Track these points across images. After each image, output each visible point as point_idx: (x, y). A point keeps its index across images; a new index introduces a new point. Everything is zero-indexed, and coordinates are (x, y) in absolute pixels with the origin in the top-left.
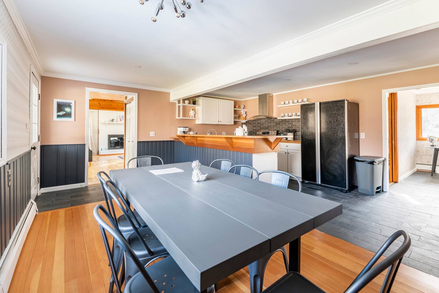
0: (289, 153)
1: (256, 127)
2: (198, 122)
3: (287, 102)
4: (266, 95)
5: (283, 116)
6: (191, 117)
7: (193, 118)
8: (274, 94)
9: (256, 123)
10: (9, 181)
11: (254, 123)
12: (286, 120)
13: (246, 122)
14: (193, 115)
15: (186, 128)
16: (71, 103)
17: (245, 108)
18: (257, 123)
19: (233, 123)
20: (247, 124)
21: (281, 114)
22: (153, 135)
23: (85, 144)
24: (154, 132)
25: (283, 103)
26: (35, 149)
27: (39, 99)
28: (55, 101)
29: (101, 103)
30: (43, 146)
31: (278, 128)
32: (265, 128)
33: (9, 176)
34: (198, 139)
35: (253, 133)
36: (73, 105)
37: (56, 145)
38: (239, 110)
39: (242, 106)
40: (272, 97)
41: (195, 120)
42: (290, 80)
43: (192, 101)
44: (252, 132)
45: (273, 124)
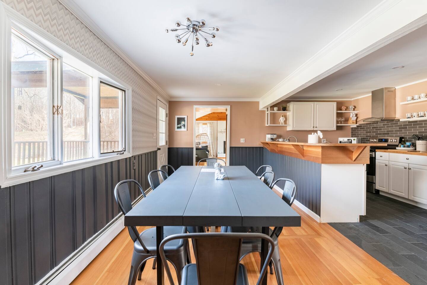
0: (410, 169)
1: (371, 132)
2: (289, 128)
3: (416, 97)
4: (382, 90)
5: (409, 116)
6: (281, 124)
7: (283, 125)
8: (396, 88)
9: (371, 128)
10: (134, 166)
11: (368, 128)
12: (416, 121)
13: (358, 126)
14: (283, 121)
15: (273, 135)
16: (185, 118)
17: (356, 109)
18: (373, 128)
19: (335, 128)
20: (358, 129)
21: (407, 114)
22: (243, 141)
23: (193, 148)
24: (244, 139)
25: (409, 98)
26: (160, 150)
27: (167, 117)
28: (177, 117)
29: (219, 115)
30: (170, 148)
31: (403, 133)
32: (383, 134)
33: (134, 163)
34: (279, 146)
35: (366, 141)
36: (186, 119)
37: (181, 148)
38: (345, 113)
39: (351, 107)
40: (394, 92)
41: (287, 126)
42: (403, 67)
43: (282, 107)
44: (365, 138)
45: (395, 128)
